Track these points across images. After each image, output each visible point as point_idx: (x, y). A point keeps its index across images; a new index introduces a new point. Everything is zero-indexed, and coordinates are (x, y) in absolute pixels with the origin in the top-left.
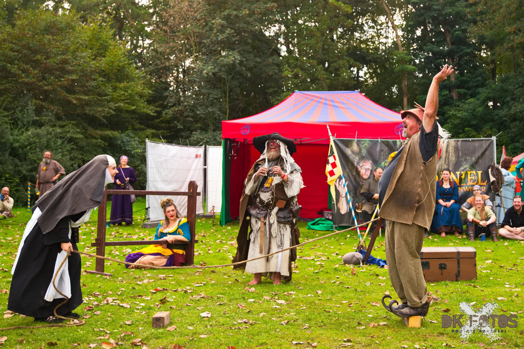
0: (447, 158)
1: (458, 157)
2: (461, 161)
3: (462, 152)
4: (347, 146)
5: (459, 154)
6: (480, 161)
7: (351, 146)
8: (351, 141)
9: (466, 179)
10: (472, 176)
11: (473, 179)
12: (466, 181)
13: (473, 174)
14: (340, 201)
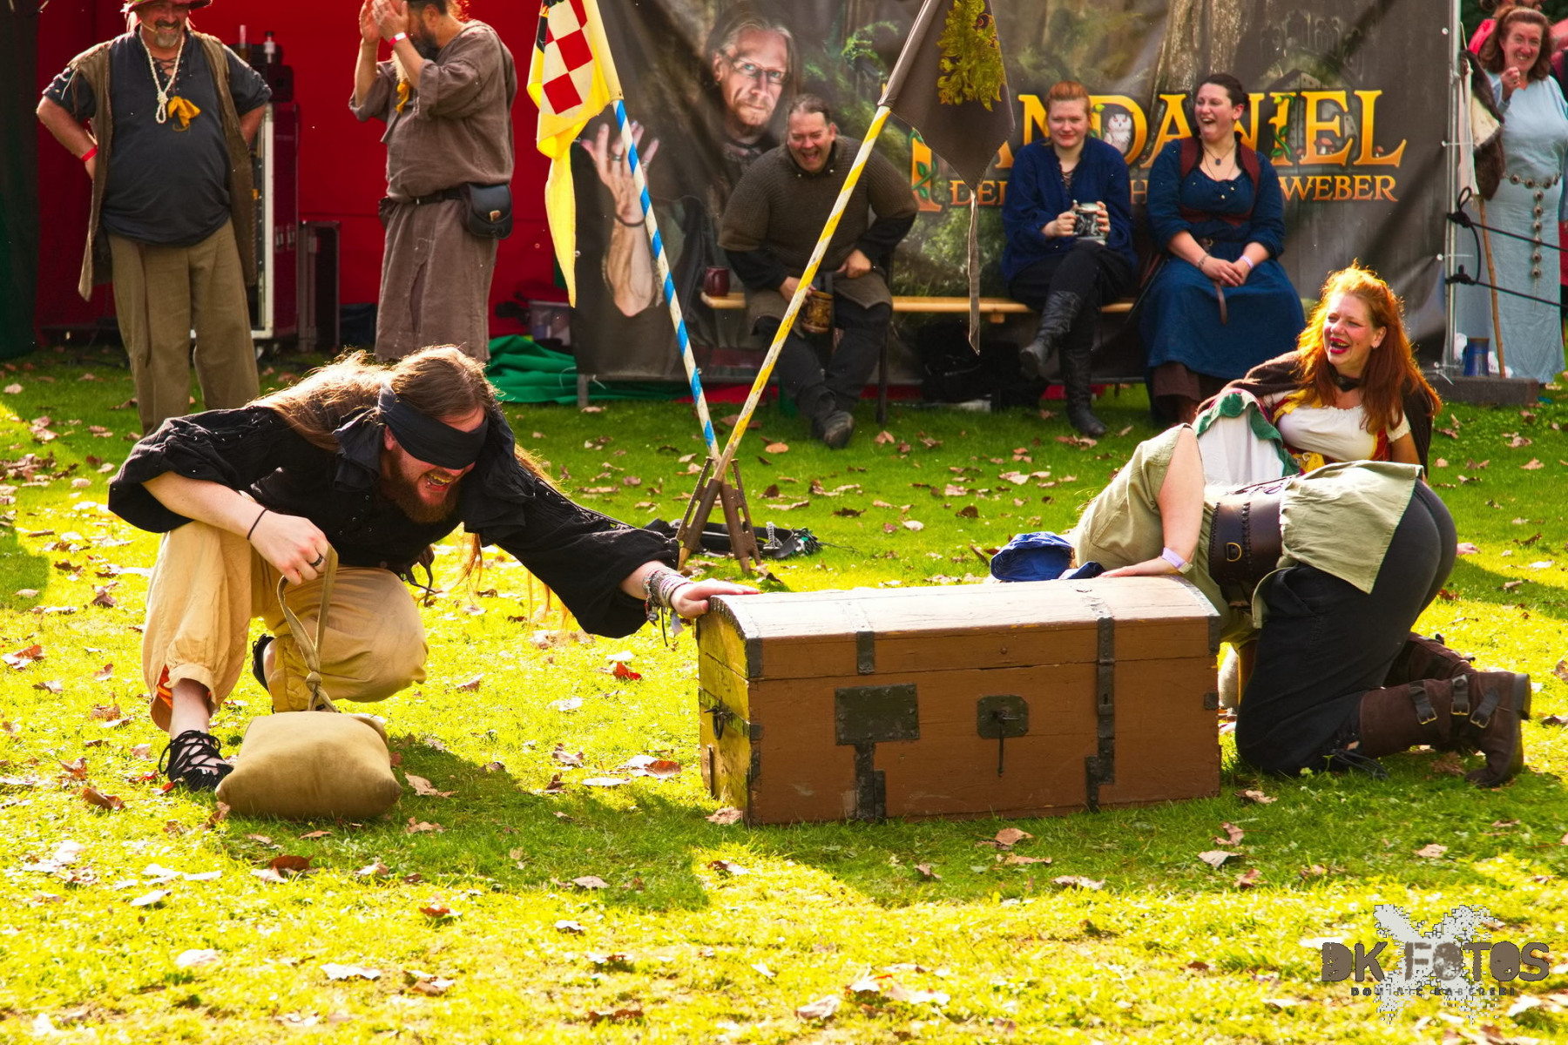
0: (1198, 15)
1: (1255, 12)
2: (1271, 34)
9: (1294, 134)
10: (1326, 115)
11: (1330, 133)
12: (1294, 144)
13: (1333, 108)
14: (613, 247)
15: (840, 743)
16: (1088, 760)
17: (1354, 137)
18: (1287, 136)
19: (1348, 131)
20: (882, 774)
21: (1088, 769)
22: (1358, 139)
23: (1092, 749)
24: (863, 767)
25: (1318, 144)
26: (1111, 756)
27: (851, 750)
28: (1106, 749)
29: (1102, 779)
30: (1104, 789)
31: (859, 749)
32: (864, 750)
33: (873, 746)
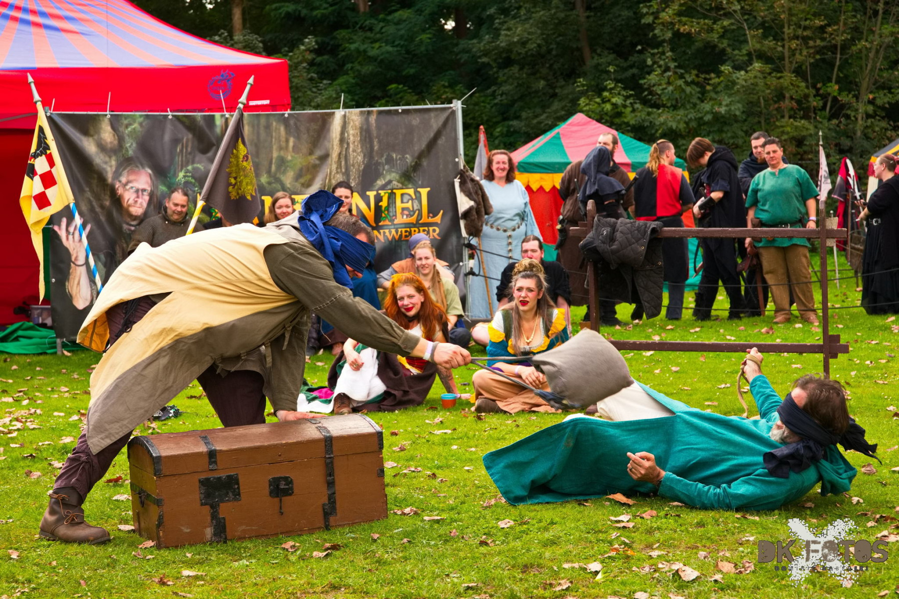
0: (344, 156)
1: (369, 154)
2: (378, 164)
3: (380, 142)
4: (86, 133)
5: (372, 147)
6: (425, 163)
7: (98, 131)
8: (95, 119)
9: (391, 210)
10: (405, 200)
11: (407, 209)
12: (391, 214)
13: (408, 197)
14: (71, 277)
15: (202, 504)
16: (324, 505)
17: (419, 210)
18: (388, 210)
19: (416, 207)
20: (224, 518)
21: (324, 509)
22: (420, 211)
23: (325, 500)
24: (214, 516)
25: (402, 214)
26: (334, 502)
27: (208, 507)
28: (332, 499)
29: (331, 514)
30: (332, 519)
31: (212, 507)
32: (214, 507)
33: (219, 505)
